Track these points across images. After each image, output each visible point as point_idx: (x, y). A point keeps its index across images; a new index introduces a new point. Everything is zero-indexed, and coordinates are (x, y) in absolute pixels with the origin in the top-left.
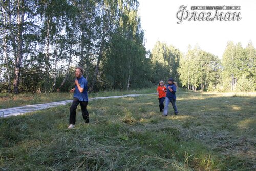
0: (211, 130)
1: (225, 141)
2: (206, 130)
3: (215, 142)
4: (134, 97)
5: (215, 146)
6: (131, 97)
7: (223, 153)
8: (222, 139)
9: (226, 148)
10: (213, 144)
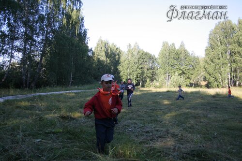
0: (141, 123)
1: (151, 134)
2: (137, 124)
3: (142, 135)
4: (75, 93)
5: (141, 139)
6: (72, 93)
7: (147, 145)
8: (148, 132)
9: (151, 140)
10: (140, 137)
